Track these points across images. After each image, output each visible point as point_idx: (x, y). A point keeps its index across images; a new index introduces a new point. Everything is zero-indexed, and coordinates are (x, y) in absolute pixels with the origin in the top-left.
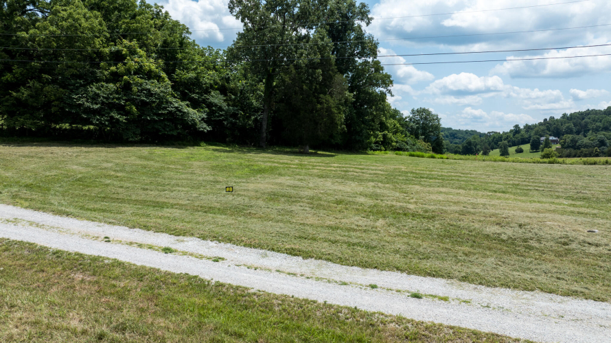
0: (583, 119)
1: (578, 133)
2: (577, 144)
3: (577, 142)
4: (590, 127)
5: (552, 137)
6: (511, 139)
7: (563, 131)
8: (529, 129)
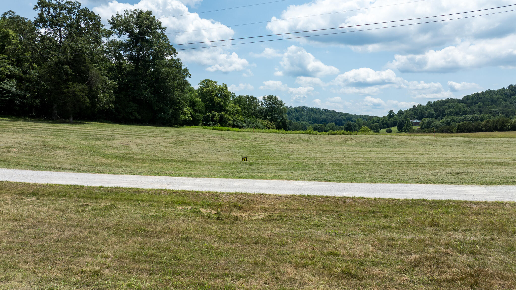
0: (443, 106)
1: (437, 118)
3: (431, 123)
4: (446, 112)
5: (416, 120)
6: (387, 122)
7: (427, 115)
8: (401, 114)
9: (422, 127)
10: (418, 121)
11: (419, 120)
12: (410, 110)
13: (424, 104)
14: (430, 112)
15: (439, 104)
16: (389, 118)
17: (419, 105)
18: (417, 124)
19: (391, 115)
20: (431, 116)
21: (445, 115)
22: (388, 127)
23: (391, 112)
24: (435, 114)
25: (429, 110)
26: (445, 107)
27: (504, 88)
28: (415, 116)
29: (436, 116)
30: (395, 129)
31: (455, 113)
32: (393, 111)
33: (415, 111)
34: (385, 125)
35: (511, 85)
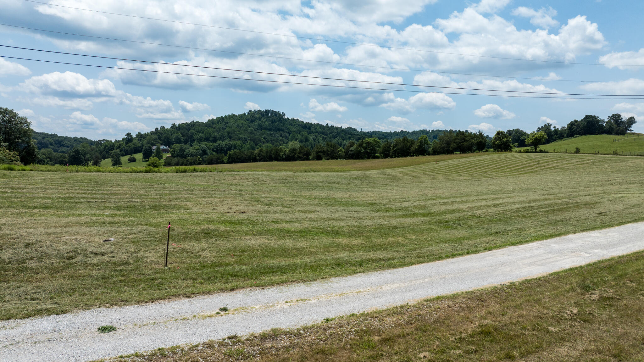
0: (190, 130)
1: (185, 143)
2: (185, 153)
3: (184, 151)
4: (195, 137)
5: (163, 146)
6: (124, 147)
7: (173, 140)
8: (141, 137)
9: (172, 154)
10: (165, 148)
11: (166, 146)
12: (152, 133)
13: (168, 127)
14: (177, 137)
15: (185, 128)
16: (127, 144)
17: (163, 128)
18: (164, 150)
19: (129, 139)
20: (178, 141)
21: (194, 140)
22: (127, 154)
23: (129, 134)
24: (182, 140)
25: (176, 135)
26: (192, 131)
27: (245, 113)
28: (160, 141)
29: (184, 142)
30: (139, 156)
31: (205, 139)
32: (132, 134)
33: (158, 135)
34: (123, 152)
35: (250, 111)
